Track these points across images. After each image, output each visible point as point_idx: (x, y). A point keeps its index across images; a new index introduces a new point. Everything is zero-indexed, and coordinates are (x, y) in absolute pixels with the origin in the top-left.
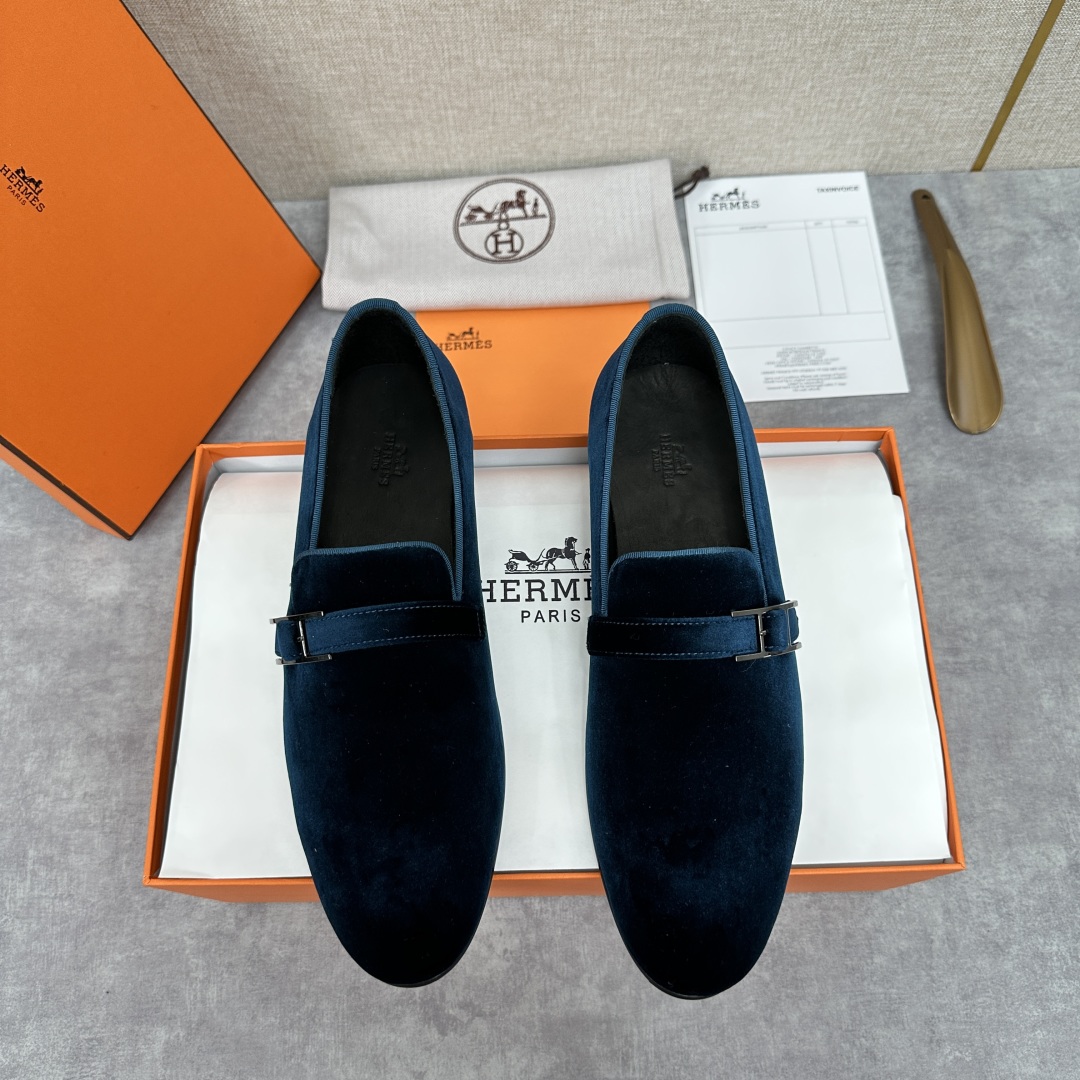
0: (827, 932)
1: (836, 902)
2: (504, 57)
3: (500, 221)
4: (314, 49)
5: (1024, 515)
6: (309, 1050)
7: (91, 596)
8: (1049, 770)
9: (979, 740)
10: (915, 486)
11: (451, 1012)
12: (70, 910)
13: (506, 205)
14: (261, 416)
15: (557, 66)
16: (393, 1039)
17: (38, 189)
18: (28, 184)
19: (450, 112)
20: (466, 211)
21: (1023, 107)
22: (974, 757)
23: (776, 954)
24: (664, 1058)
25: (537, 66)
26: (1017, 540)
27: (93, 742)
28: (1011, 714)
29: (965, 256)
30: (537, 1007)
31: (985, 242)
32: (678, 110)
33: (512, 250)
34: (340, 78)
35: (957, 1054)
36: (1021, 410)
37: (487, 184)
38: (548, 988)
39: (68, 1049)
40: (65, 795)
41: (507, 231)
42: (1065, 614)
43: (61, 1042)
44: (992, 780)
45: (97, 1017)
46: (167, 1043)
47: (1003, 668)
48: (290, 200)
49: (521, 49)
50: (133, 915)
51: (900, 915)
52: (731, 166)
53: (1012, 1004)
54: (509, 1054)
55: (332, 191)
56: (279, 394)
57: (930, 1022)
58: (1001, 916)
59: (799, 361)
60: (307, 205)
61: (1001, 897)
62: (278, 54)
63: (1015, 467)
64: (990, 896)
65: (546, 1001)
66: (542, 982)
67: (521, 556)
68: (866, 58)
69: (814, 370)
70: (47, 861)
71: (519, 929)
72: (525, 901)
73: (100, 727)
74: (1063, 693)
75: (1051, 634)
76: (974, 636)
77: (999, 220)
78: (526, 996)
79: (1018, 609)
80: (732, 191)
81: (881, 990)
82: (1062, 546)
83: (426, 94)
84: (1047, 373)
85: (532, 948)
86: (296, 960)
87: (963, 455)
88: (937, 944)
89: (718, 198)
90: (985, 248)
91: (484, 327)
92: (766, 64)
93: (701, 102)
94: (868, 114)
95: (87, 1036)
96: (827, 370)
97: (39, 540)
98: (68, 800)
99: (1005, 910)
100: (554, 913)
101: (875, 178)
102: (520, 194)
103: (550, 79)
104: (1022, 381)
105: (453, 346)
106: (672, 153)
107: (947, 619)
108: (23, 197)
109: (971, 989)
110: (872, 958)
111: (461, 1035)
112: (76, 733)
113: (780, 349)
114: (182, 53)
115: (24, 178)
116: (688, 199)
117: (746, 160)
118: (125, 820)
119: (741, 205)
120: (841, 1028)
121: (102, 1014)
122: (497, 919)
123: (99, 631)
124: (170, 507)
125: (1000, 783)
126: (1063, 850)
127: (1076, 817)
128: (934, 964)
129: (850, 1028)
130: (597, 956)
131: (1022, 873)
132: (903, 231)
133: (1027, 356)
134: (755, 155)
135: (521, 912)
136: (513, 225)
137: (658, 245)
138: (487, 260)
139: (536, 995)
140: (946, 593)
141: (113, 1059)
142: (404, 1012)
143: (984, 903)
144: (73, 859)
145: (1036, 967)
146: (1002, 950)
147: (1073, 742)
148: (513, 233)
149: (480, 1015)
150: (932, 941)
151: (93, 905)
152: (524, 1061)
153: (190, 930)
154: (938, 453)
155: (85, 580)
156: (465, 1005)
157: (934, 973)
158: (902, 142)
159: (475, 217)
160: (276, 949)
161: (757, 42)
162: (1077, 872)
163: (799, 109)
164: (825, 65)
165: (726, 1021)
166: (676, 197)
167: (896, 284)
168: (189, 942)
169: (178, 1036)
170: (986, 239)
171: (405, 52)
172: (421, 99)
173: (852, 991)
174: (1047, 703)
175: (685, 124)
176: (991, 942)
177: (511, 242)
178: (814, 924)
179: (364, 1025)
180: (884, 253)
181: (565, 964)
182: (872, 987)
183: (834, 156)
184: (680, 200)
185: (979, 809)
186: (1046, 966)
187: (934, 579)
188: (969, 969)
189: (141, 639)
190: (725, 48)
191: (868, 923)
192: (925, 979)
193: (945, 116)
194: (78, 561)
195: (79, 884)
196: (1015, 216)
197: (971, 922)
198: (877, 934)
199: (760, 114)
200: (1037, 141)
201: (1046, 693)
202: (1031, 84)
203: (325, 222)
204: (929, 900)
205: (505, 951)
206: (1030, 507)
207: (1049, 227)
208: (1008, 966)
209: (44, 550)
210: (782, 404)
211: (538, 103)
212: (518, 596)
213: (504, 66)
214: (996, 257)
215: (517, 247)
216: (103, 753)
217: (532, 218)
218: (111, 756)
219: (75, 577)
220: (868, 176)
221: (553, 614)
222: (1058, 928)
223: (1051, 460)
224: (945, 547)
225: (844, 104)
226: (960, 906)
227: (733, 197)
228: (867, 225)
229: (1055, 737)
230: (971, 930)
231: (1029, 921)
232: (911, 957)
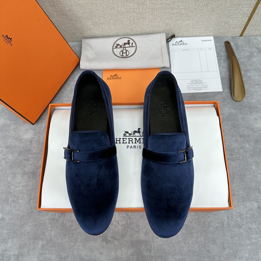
0: (199, 222)
1: (201, 215)
2: (125, 7)
3: (124, 48)
4: (78, 5)
5: (249, 122)
6: (75, 247)
7: (24, 138)
8: (254, 184)
9: (237, 177)
10: (223, 114)
11: (109, 239)
12: (19, 213)
13: (125, 44)
14: (65, 95)
15: (138, 10)
16: (95, 245)
17: (11, 40)
18: (8, 39)
19: (112, 21)
20: (115, 45)
21: (253, 21)
22: (236, 181)
23: (187, 226)
24: (159, 251)
25: (133, 10)
26: (248, 128)
27: (24, 173)
28: (245, 170)
29: (237, 58)
30: (129, 238)
31: (242, 54)
32: (167, 21)
33: (126, 55)
34: (85, 12)
35: (229, 251)
36: (250, 96)
37: (121, 38)
38: (132, 233)
39: (19, 246)
40: (18, 186)
41: (125, 50)
42: (259, 146)
43: (17, 244)
44: (240, 186)
45: (25, 238)
46: (42, 245)
47: (243, 159)
48: (73, 42)
49: (129, 6)
50: (34, 214)
51: (216, 218)
52: (180, 35)
53: (243, 240)
54: (123, 249)
55: (83, 40)
56: (70, 89)
57: (223, 244)
58: (241, 219)
59: (196, 83)
60: (77, 43)
61: (241, 214)
62: (69, 7)
63: (248, 110)
64: (238, 214)
65: (131, 237)
66: (131, 232)
67: (127, 132)
68: (214, 8)
69: (199, 85)
70: (14, 201)
71: (125, 219)
72: (127, 213)
73: (26, 169)
74: (258, 165)
75: (255, 151)
76: (237, 151)
77: (246, 49)
78: (127, 235)
79: (247, 145)
80: (181, 41)
81: (211, 236)
82: (259, 129)
83: (106, 16)
84: (256, 87)
85: (128, 224)
86: (72, 226)
87: (235, 107)
88: (225, 225)
89: (177, 42)
90: (242, 56)
91: (119, 74)
92: (189, 10)
93: (173, 19)
94: (214, 22)
95: (23, 243)
96: (203, 85)
97: (12, 124)
98: (19, 187)
99: (242, 217)
100: (134, 216)
101: (215, 38)
102: (129, 41)
103: (136, 13)
104: (250, 89)
105: (112, 78)
106: (166, 31)
107: (230, 147)
108: (7, 42)
109: (233, 236)
110: (209, 228)
111: (111, 244)
112: (21, 171)
113: (191, 80)
114: (46, 6)
115: (8, 38)
116: (170, 42)
117: (184, 33)
118: (32, 192)
119: (183, 44)
120: (202, 245)
121: (27, 237)
122: (120, 217)
123: (26, 147)
124: (43, 117)
125: (242, 187)
126: (256, 203)
127: (260, 195)
128: (224, 230)
129: (204, 245)
130: (144, 226)
131: (246, 209)
132: (222, 51)
133: (252, 83)
134: (186, 32)
135: (126, 215)
136: (127, 49)
137: (162, 54)
138: (120, 57)
139: (129, 235)
140: (230, 141)
141: (29, 248)
142: (98, 239)
143: (237, 215)
144: (20, 201)
145: (249, 231)
146: (241, 227)
147: (260, 177)
148: (127, 51)
149: (116, 240)
151: (25, 212)
152: (126, 251)
153: (47, 218)
154: (229, 106)
155: (23, 134)
156: (112, 237)
157: (224, 232)
158: (223, 29)
159: (117, 46)
160: (68, 223)
161: (187, 4)
162: (260, 208)
163: (197, 21)
164: (204, 10)
165: (174, 242)
166: (167, 42)
167: (220, 64)
168: (47, 221)
169: (44, 243)
170: (243, 53)
171: (101, 6)
172: (104, 18)
173: (204, 236)
174: (254, 168)
175: (169, 24)
176: (238, 225)
177: (126, 53)
178: (196, 220)
179: (88, 241)
180: (217, 57)
181: (136, 228)
182: (209, 235)
183: (206, 33)
184: (168, 43)
185: (236, 193)
186: (251, 231)
187: (227, 137)
188: (233, 231)
189: (36, 149)
190: (179, 6)
191: (209, 220)
192: (222, 233)
193: (233, 23)
194: (21, 130)
195: (21, 207)
196: (250, 48)
197: (233, 220)
198: (211, 223)
199: (188, 22)
200: (256, 29)
201: (253, 165)
202: (255, 15)
203: (81, 47)
204: (224, 215)
205: (122, 225)
206: (251, 120)
207: (258, 51)
208: (242, 231)
209: (13, 127)
210: (192, 94)
211: (133, 19)
212: (126, 142)
213: (125, 10)
214: (245, 58)
215: (127, 54)
216: (27, 176)
217: (131, 47)
218: (29, 177)
219: (20, 133)
220: (214, 37)
221: (135, 147)
222: (254, 222)
223: (257, 108)
224: (230, 129)
225: (208, 20)
226: (231, 216)
227: (181, 42)
228: (213, 49)
229: (255, 176)
230: (233, 222)
231: (247, 220)
232: (219, 228)
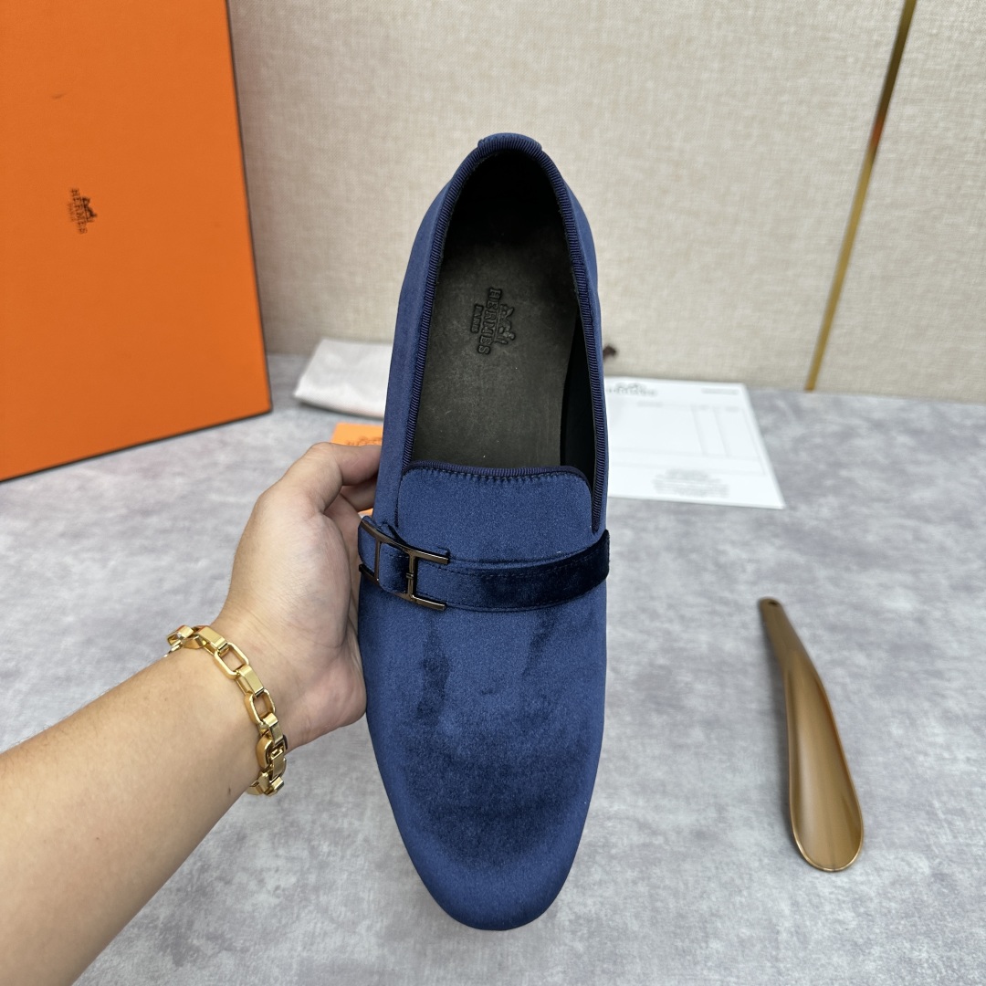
0: (655, 910)
5: (861, 591)
11: (195, 942)
16: (115, 963)
18: (84, 211)
23: (594, 925)
26: (857, 607)
30: (300, 949)
38: (318, 930)
51: (741, 902)
58: (859, 915)
61: (857, 896)
63: (850, 559)
64: (843, 893)
65: (312, 944)
66: (312, 925)
74: (911, 724)
75: (894, 677)
77: (828, 418)
78: (289, 935)
79: (860, 656)
81: (717, 977)
82: (899, 616)
85: (309, 887)
88: (784, 936)
99: (862, 910)
100: (343, 858)
110: (706, 942)
111: (199, 968)
128: (780, 956)
130: (383, 904)
133: (856, 493)
135: (306, 852)
139: (301, 936)
143: (838, 900)
145: (904, 973)
146: (861, 950)
149: (229, 949)
150: (778, 932)
154: (778, 543)
156: (214, 937)
157: (782, 965)
162: (943, 880)
170: (817, 427)
173: (682, 975)
174: (896, 731)
176: (848, 940)
178: (641, 900)
181: (344, 909)
182: (705, 972)
186: (915, 972)
188: (822, 966)
191: (704, 906)
192: (770, 971)
196: (841, 417)
197: (823, 918)
198: (714, 919)
206: (866, 587)
222: (927, 934)
223: (884, 558)
226: (810, 901)
229: (907, 759)
230: (824, 925)
231: (891, 924)
232: (753, 945)
